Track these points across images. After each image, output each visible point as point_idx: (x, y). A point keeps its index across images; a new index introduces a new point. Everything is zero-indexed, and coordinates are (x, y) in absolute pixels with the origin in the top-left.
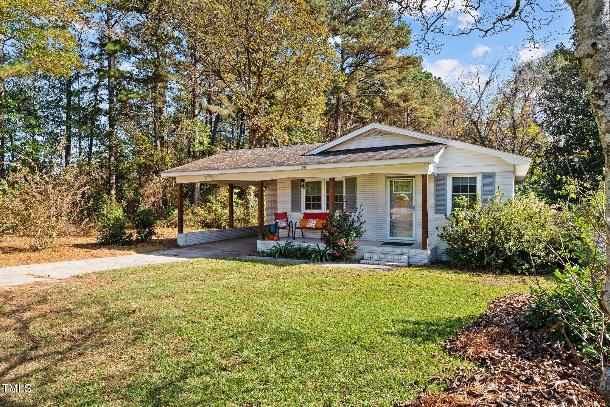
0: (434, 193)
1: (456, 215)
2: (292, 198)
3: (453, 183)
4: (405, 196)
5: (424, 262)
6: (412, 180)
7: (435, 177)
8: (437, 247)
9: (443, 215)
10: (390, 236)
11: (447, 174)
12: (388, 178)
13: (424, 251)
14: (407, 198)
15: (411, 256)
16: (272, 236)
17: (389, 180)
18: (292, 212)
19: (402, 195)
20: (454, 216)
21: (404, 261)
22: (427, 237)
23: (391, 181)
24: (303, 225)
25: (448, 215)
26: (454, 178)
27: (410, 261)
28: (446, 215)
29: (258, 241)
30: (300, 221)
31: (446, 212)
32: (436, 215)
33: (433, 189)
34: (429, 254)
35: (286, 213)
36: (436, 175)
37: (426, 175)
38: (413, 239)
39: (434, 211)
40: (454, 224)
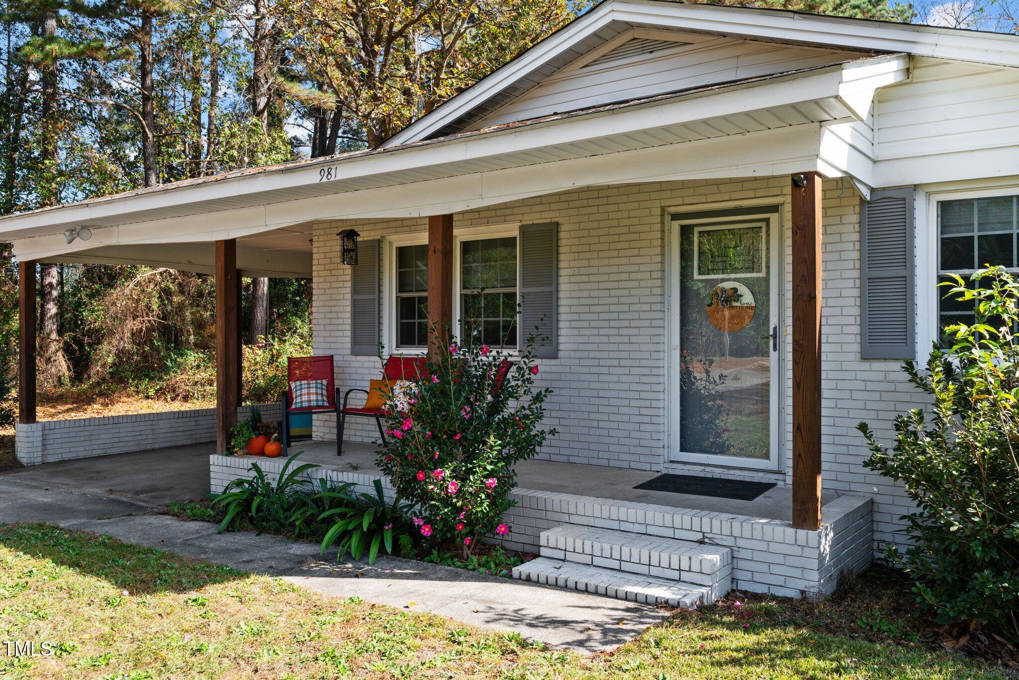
0: (856, 274)
1: (955, 362)
2: (355, 304)
3: (944, 227)
4: (743, 290)
5: (801, 585)
6: (767, 221)
7: (862, 201)
8: (872, 502)
9: (897, 366)
10: (683, 449)
11: (916, 187)
12: (675, 217)
13: (802, 533)
14: (748, 298)
15: (743, 554)
16: (258, 441)
17: (676, 226)
18: (354, 353)
19: (727, 285)
20: (948, 369)
21: (707, 580)
22: (816, 468)
23: (686, 232)
24: (375, 402)
25: (921, 362)
26: (945, 207)
27: (740, 575)
28: (910, 367)
29: (213, 458)
30: (367, 386)
31: (913, 352)
32: (866, 366)
33: (856, 255)
34: (826, 546)
35: (331, 358)
36: (866, 193)
37: (810, 176)
38: (772, 464)
39: (856, 348)
40: (946, 411)
